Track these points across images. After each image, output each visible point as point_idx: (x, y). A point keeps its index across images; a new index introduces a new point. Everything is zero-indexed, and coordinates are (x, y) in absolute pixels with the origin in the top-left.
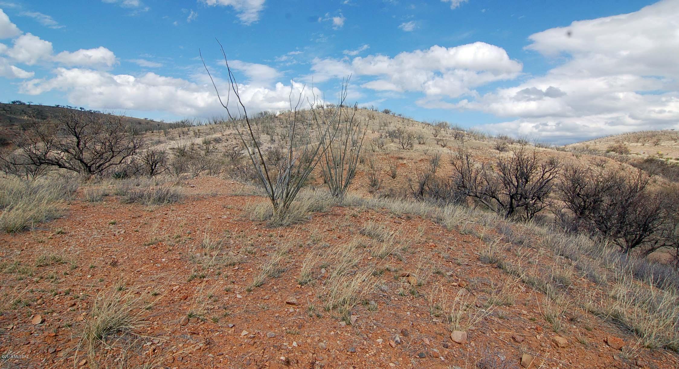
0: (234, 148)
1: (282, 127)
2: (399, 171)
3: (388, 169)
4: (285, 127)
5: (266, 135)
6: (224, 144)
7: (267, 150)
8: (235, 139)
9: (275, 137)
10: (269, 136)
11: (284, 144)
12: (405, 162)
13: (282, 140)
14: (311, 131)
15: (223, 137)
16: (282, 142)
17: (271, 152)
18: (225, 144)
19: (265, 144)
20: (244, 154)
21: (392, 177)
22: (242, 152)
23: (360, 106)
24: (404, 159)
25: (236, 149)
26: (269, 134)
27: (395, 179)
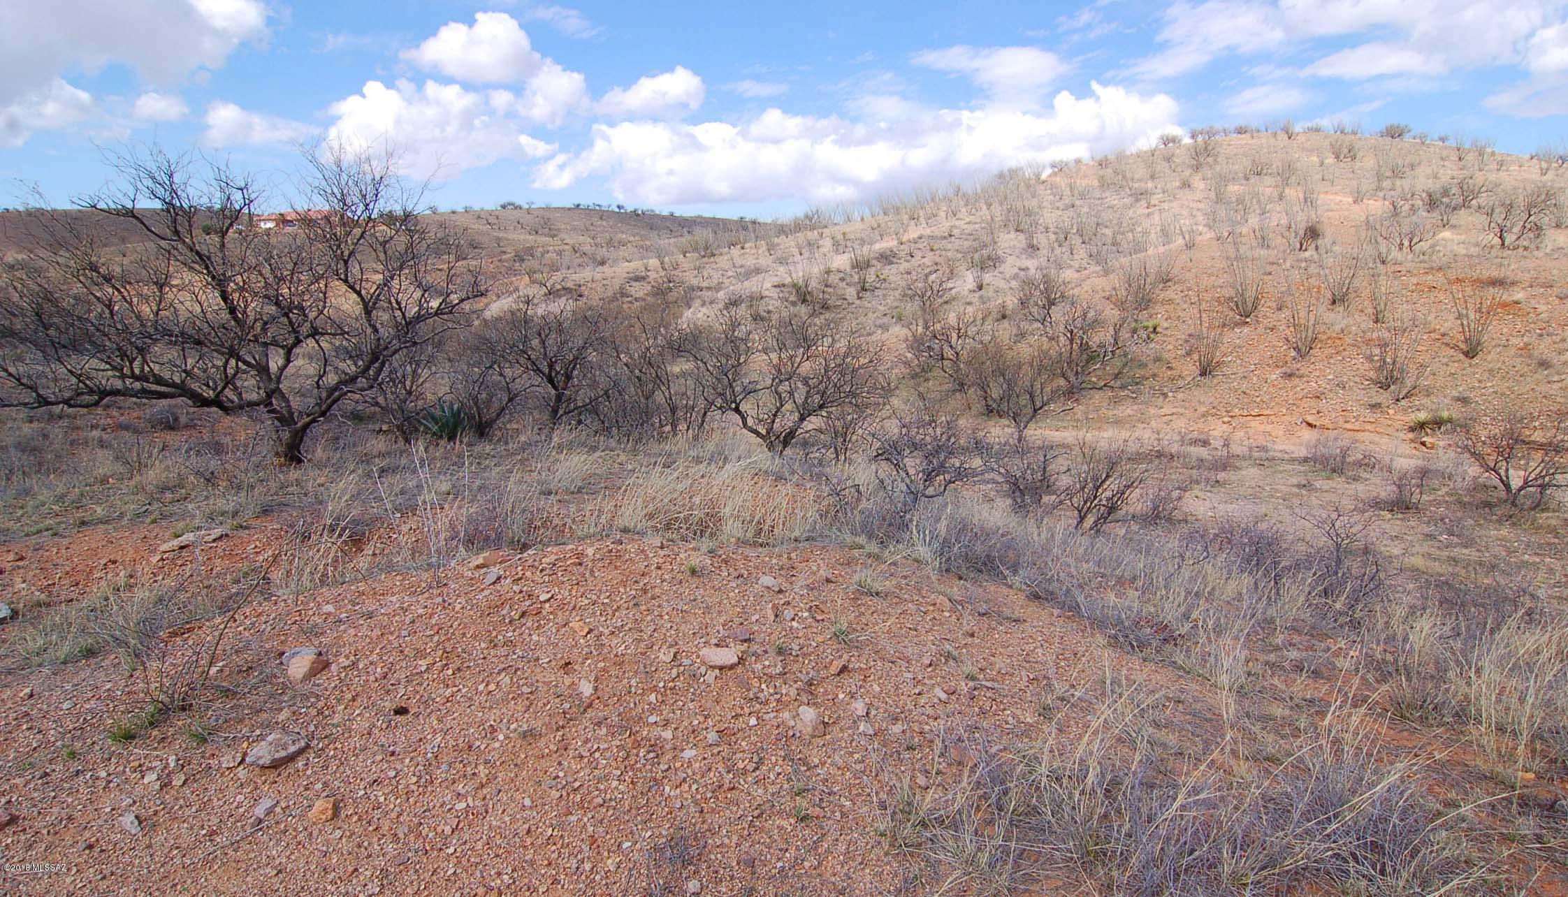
0: (927, 276)
1: (1058, 208)
2: (1496, 330)
3: (1449, 323)
4: (1066, 208)
5: (1013, 235)
6: (904, 266)
7: (1015, 277)
8: (932, 250)
9: (1041, 239)
10: (1022, 237)
11: (1065, 257)
12: (1519, 295)
13: (1060, 246)
14: (1147, 211)
15: (902, 247)
16: (1058, 251)
17: (1028, 283)
18: (906, 265)
19: (1010, 260)
20: (953, 291)
21: (1466, 354)
22: (950, 285)
23: (1298, 128)
24: (1513, 283)
25: (932, 277)
26: (1022, 231)
27: (1476, 360)
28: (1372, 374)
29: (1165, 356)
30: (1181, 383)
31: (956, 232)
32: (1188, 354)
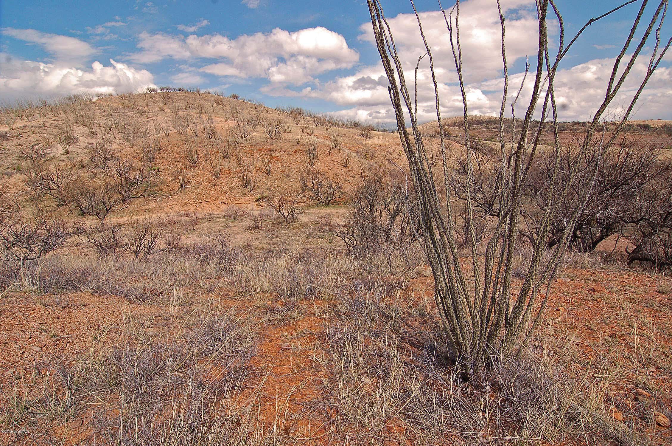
0: (33, 147)
1: (104, 116)
2: (274, 166)
3: (260, 164)
4: (108, 116)
5: (81, 127)
6: (17, 141)
7: (86, 147)
8: (34, 133)
9: (97, 130)
10: (86, 128)
11: (111, 138)
12: (278, 154)
13: (108, 133)
14: (146, 120)
15: (13, 131)
16: (107, 135)
17: (94, 150)
18: (19, 141)
19: (83, 139)
20: (51, 155)
21: (267, 174)
22: (48, 151)
23: (202, 91)
24: (276, 150)
25: (37, 147)
26: (86, 126)
27: (270, 176)
28: (241, 183)
29: (165, 181)
30: (173, 192)
31: (47, 124)
32: (175, 179)
